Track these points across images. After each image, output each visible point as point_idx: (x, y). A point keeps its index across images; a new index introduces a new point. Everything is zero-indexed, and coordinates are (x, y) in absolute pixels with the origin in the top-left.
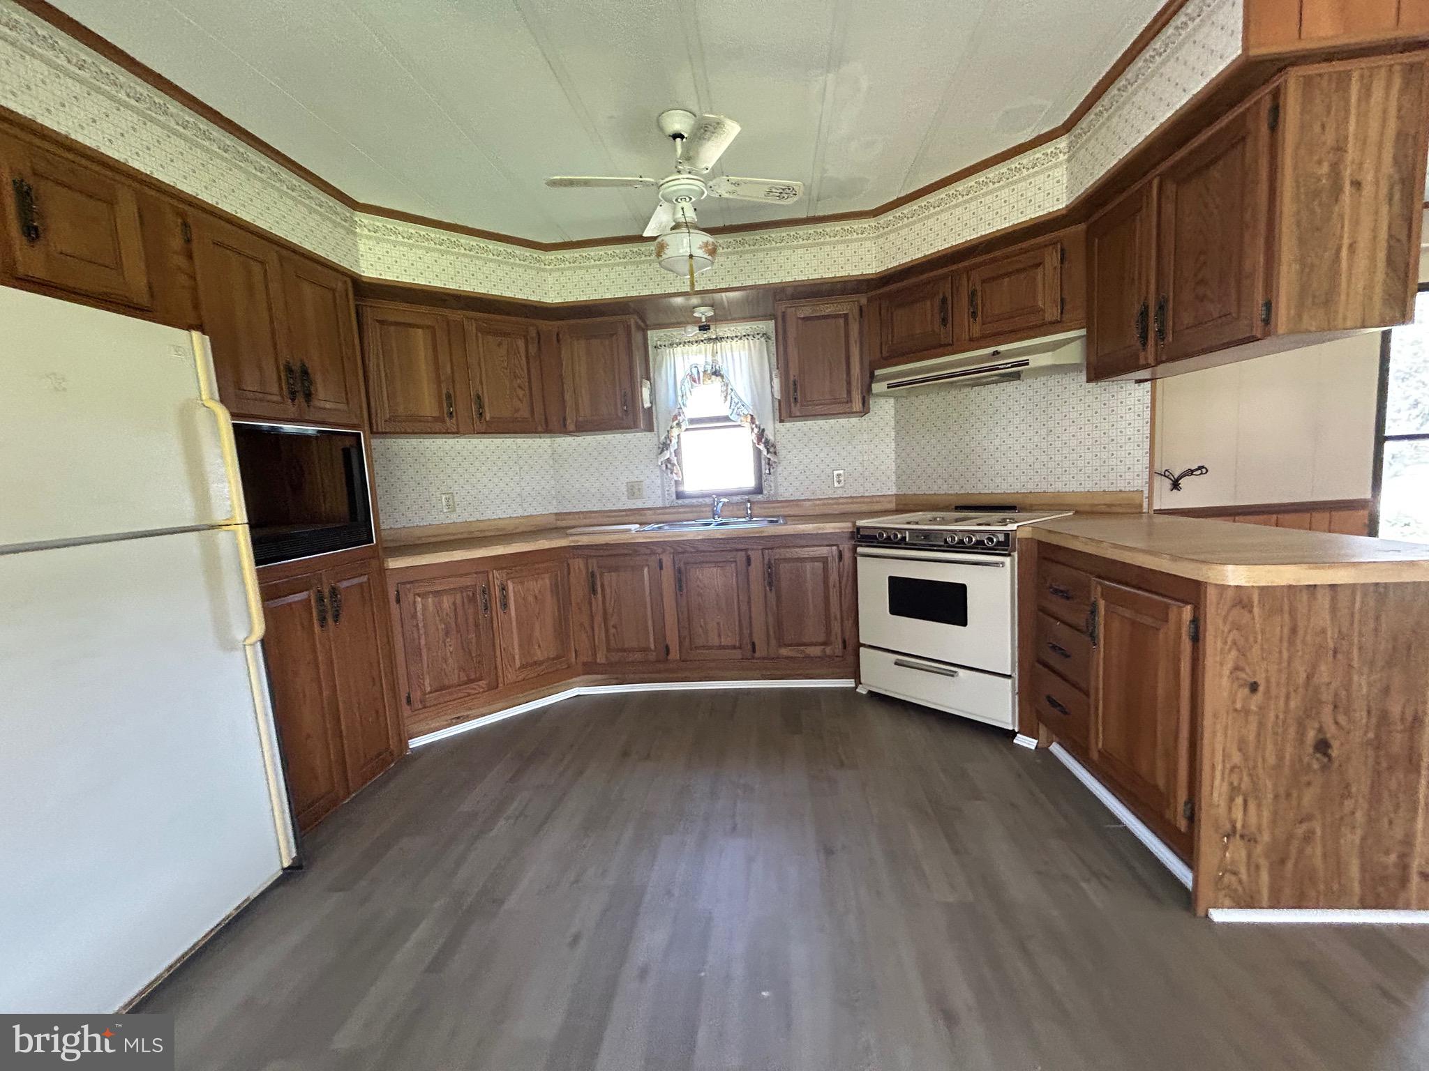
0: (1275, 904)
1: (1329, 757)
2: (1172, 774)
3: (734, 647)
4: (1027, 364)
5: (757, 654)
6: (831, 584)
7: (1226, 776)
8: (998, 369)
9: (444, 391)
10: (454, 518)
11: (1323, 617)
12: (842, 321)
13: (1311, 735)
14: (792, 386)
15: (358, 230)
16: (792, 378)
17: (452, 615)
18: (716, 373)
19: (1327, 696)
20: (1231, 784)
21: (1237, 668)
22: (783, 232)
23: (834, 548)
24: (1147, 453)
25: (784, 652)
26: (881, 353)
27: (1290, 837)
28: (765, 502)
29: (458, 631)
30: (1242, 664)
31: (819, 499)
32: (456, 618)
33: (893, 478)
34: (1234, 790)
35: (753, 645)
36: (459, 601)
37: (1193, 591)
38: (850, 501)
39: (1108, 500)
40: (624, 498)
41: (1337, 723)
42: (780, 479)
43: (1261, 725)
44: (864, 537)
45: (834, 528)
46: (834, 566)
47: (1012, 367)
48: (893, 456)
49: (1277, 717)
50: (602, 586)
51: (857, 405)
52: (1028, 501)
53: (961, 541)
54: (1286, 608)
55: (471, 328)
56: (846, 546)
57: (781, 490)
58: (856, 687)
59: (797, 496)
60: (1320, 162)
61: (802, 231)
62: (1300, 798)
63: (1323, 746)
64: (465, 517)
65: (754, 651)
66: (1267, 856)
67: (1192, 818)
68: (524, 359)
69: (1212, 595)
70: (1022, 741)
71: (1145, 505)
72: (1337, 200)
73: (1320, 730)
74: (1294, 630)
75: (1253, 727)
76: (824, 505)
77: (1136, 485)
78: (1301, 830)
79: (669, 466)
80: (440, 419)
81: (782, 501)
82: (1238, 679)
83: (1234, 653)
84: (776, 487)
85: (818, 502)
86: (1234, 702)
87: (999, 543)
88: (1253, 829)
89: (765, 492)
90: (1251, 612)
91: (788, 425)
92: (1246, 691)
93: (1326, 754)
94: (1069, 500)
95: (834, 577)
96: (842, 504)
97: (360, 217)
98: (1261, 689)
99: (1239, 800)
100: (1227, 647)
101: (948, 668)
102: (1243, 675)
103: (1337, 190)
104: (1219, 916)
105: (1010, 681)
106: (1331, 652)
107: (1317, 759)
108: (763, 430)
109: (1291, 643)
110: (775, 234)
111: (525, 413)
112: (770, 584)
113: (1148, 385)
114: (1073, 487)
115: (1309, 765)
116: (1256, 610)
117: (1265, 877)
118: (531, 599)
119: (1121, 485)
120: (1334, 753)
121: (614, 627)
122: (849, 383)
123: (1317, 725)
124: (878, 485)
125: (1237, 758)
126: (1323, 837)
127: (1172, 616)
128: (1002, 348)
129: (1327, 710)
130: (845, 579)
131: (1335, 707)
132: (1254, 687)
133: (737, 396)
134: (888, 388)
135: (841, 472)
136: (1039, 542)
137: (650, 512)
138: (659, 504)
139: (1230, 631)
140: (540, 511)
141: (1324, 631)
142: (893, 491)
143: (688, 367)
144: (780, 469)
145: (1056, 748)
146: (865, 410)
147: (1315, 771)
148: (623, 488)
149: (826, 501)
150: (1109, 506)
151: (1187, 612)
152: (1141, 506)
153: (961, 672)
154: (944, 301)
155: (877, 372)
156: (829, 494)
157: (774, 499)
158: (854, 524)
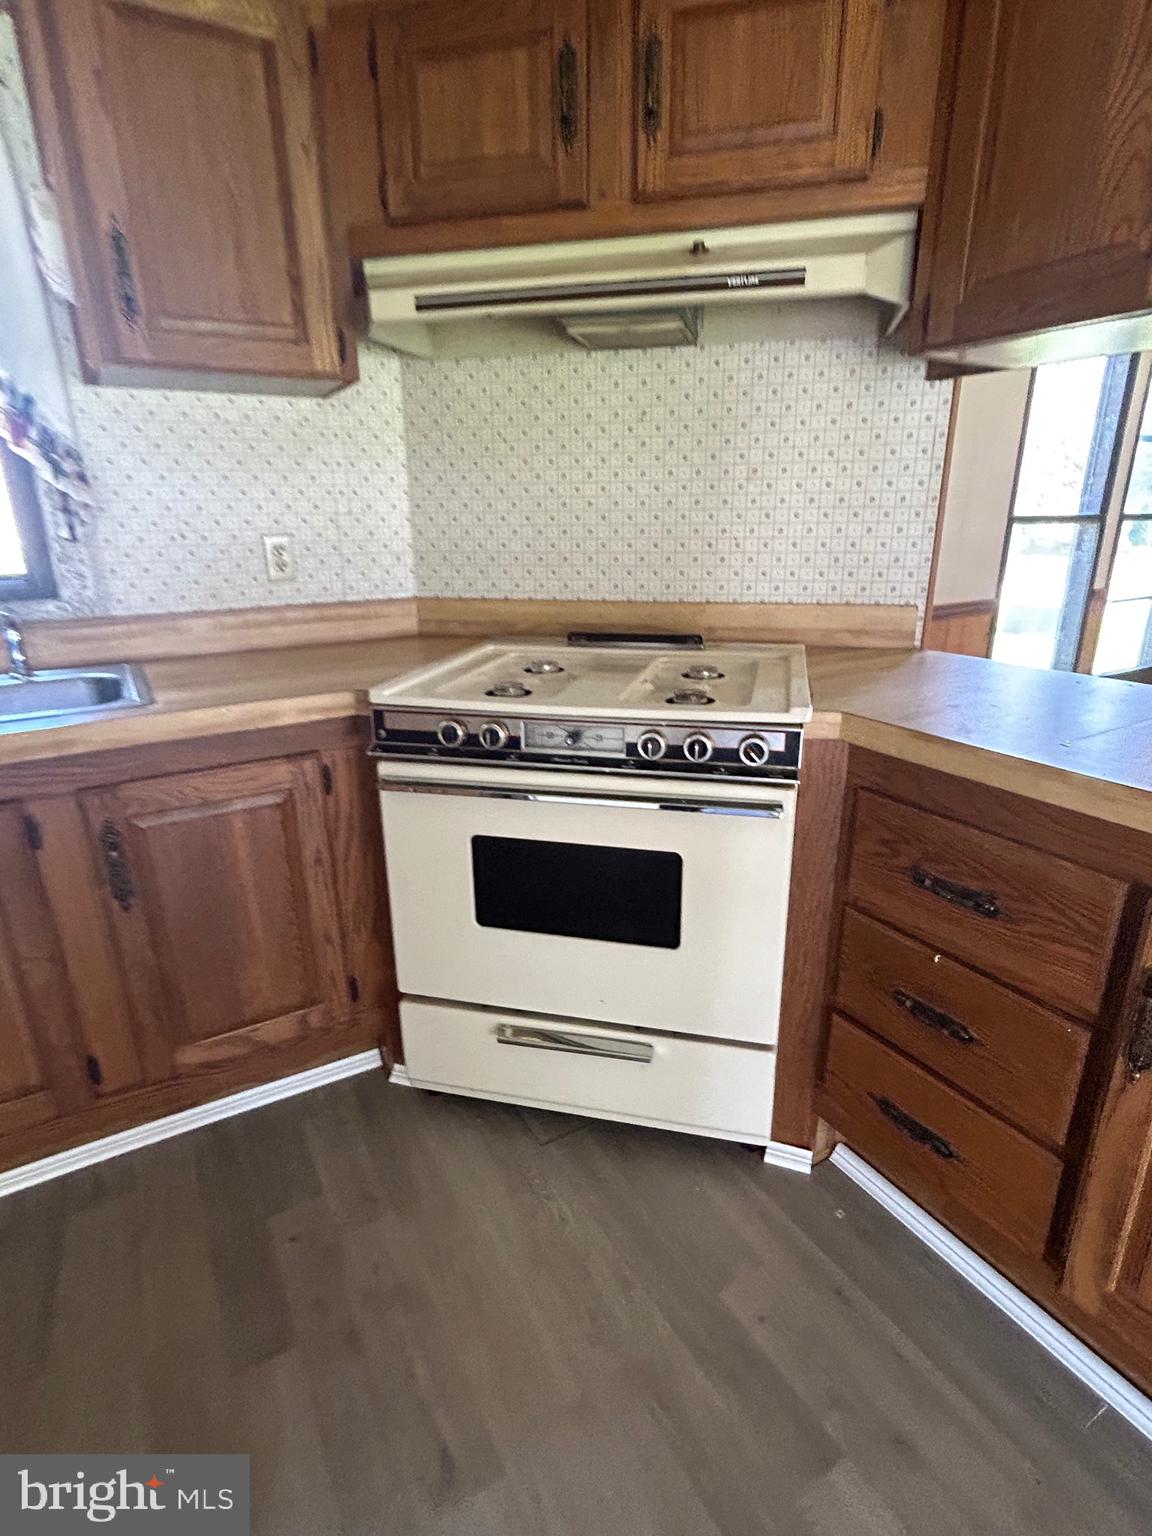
4: (801, 281)
5: (108, 1086)
6: (308, 856)
8: (725, 287)
12: (257, 60)
14: (108, 253)
16: (104, 224)
23: (309, 765)
24: (930, 531)
26: (384, 204)
28: (65, 623)
31: (232, 612)
33: (409, 559)
35: (91, 1061)
38: (311, 613)
42: (109, 557)
44: (394, 734)
45: (307, 711)
46: (310, 814)
47: (763, 284)
48: (405, 506)
51: (324, 354)
53: (676, 751)
56: (338, 757)
57: (117, 587)
58: (386, 1070)
59: (169, 604)
65: (96, 1080)
70: (780, 1158)
71: (918, 634)
76: (246, 625)
77: (905, 592)
81: (124, 620)
84: (99, 578)
85: (230, 620)
87: (775, 757)
89: (65, 594)
91: (111, 394)
95: (313, 841)
96: (295, 622)
101: (631, 1039)
112: (122, 895)
119: (879, 592)
122: (296, 282)
124: (377, 574)
128: (712, 239)
130: (343, 834)
134: (419, 308)
135: (283, 540)
142: (410, 590)
144: (104, 527)
145: (844, 1159)
146: (348, 376)
149: (251, 617)
152: (913, 635)
153: (661, 1045)
154: (567, 59)
155: (371, 267)
156: (256, 597)
157: (98, 612)
158: (362, 698)
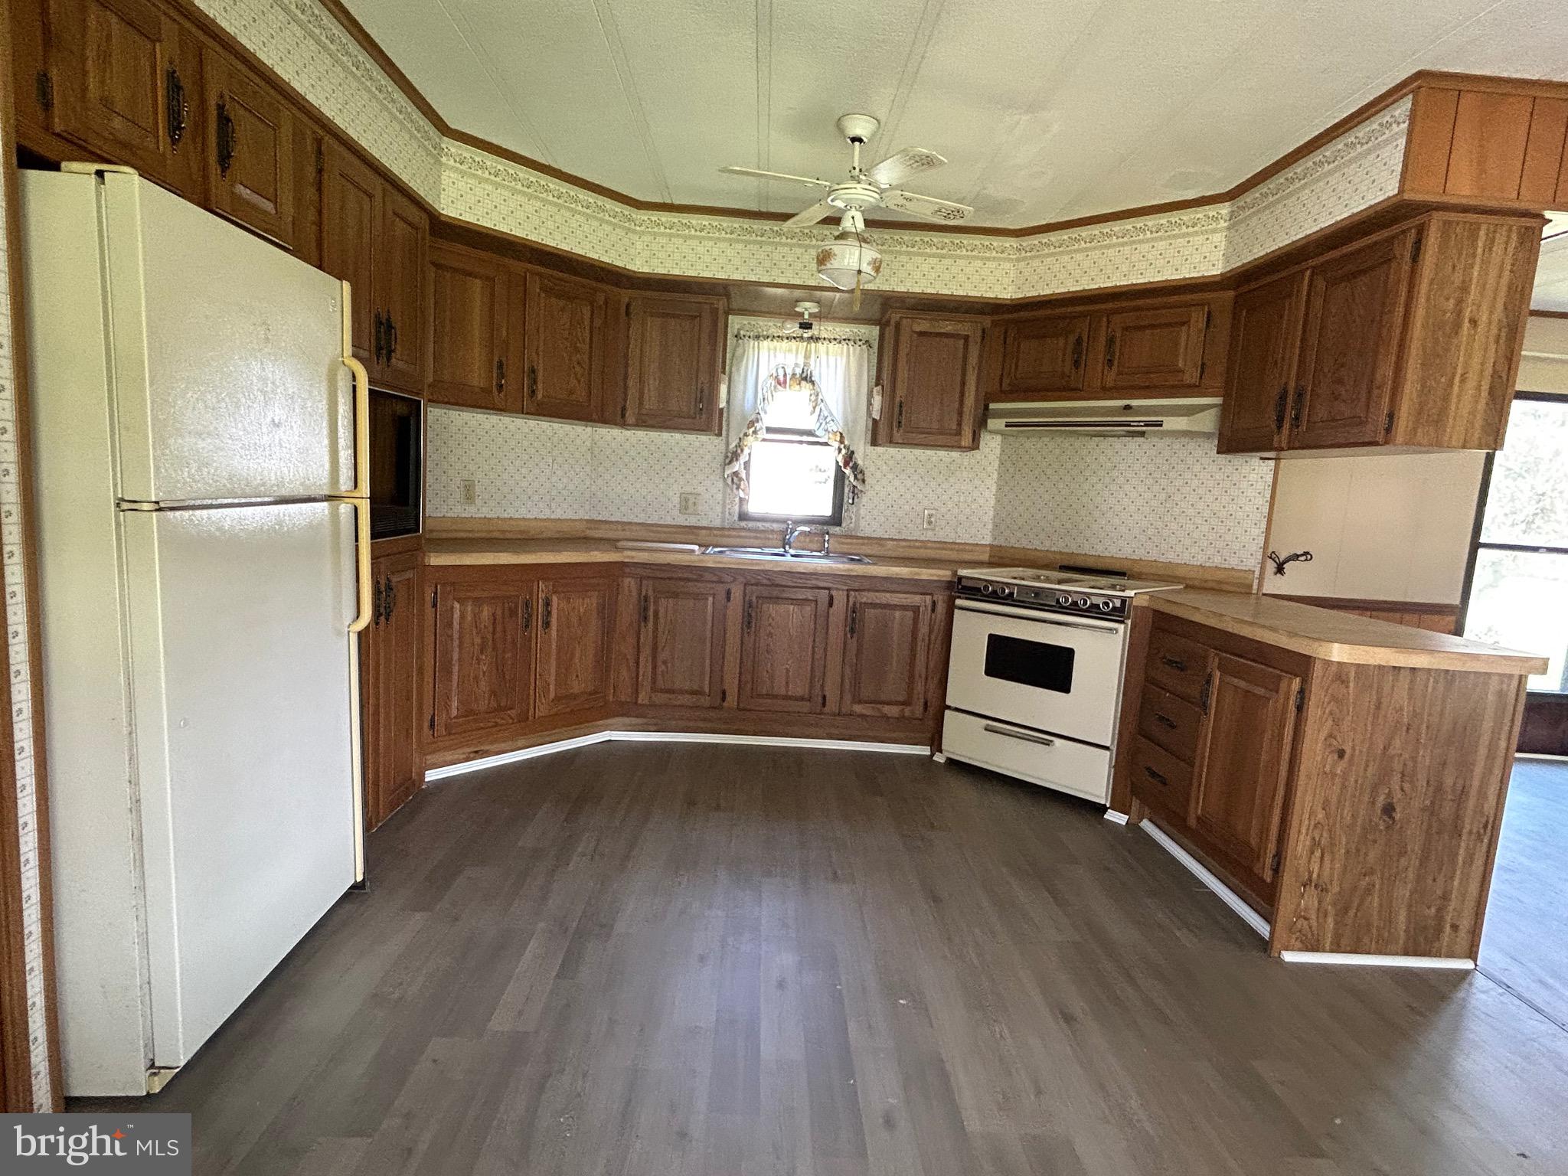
0: (1336, 949)
1: (1393, 819)
2: (1264, 831)
3: (802, 699)
4: (1161, 425)
5: (826, 709)
6: (920, 635)
7: (1310, 831)
8: (1129, 426)
9: (496, 359)
10: (471, 511)
11: (1401, 696)
12: (962, 342)
13: (1381, 800)
14: (897, 409)
15: (444, 159)
16: (898, 400)
17: (491, 629)
18: (806, 378)
19: (1397, 766)
20: (1314, 839)
21: (1331, 736)
22: (917, 236)
23: (928, 598)
24: (1263, 533)
25: (858, 709)
26: (1001, 385)
27: (1355, 888)
28: (841, 536)
29: (494, 648)
30: (1335, 733)
31: (904, 540)
32: (494, 633)
33: (990, 526)
34: (1315, 844)
35: (824, 697)
36: (499, 612)
37: (1302, 665)
38: (938, 545)
39: (1220, 576)
40: (676, 512)
41: (1402, 790)
42: (862, 512)
43: (1344, 787)
44: (964, 587)
45: (931, 575)
46: (925, 617)
47: (1146, 425)
48: (992, 502)
49: (1356, 781)
50: (656, 614)
51: (966, 440)
52: (1137, 569)
53: (1075, 603)
54: (1375, 686)
55: (534, 287)
56: (941, 598)
57: (863, 524)
58: (932, 755)
59: (880, 533)
60: (1448, 299)
61: (937, 238)
62: (1366, 854)
63: (1389, 810)
64: (485, 512)
65: (824, 705)
66: (1334, 904)
67: (1277, 870)
68: (588, 331)
69: (1318, 670)
70: (1112, 816)
71: (1255, 587)
72: (1457, 333)
73: (1389, 795)
74: (1378, 707)
75: (1336, 789)
76: (910, 547)
77: (1248, 564)
78: (1363, 884)
79: (735, 479)
80: (487, 391)
81: (862, 538)
82: (1330, 745)
83: (1330, 722)
84: (858, 520)
85: (904, 544)
86: (1325, 766)
87: (1114, 608)
88: (1326, 880)
89: (844, 525)
90: (1347, 687)
91: (880, 449)
92: (1336, 757)
93: (1391, 817)
94: (1180, 572)
95: (923, 630)
96: (931, 548)
97: (447, 143)
98: (1347, 756)
99: (1318, 854)
100: (1325, 716)
101: (1044, 737)
102: (1335, 743)
103: (1457, 326)
104: (1289, 957)
105: (1108, 753)
106: (1405, 728)
107: (1384, 821)
108: (853, 452)
109: (1376, 717)
110: (907, 236)
111: (581, 395)
112: (852, 631)
113: (1272, 463)
114: (1186, 558)
115: (1377, 825)
116: (1351, 685)
117: (1330, 922)
118: (574, 620)
119: (1233, 562)
120: (1397, 816)
121: (665, 663)
122: (960, 414)
123: (1387, 791)
124: (973, 531)
125: (1321, 815)
126: (1381, 889)
127: (1283, 685)
128: (1134, 403)
129: (1397, 778)
130: (936, 631)
131: (1403, 775)
132: (1341, 754)
133: (826, 406)
134: (1006, 426)
135: (934, 512)
136: (1156, 612)
137: (704, 532)
138: (717, 523)
139: (1329, 703)
140: (570, 515)
141: (1401, 709)
142: (988, 541)
143: (773, 365)
144: (864, 499)
145: (1146, 825)
146: (975, 445)
147: (1381, 831)
148: (676, 500)
149: (912, 544)
150: (1220, 582)
151: (1296, 684)
152: (1251, 586)
153: (1058, 742)
154: (1079, 342)
155: (992, 406)
156: (916, 535)
157: (853, 533)
158: (955, 573)
